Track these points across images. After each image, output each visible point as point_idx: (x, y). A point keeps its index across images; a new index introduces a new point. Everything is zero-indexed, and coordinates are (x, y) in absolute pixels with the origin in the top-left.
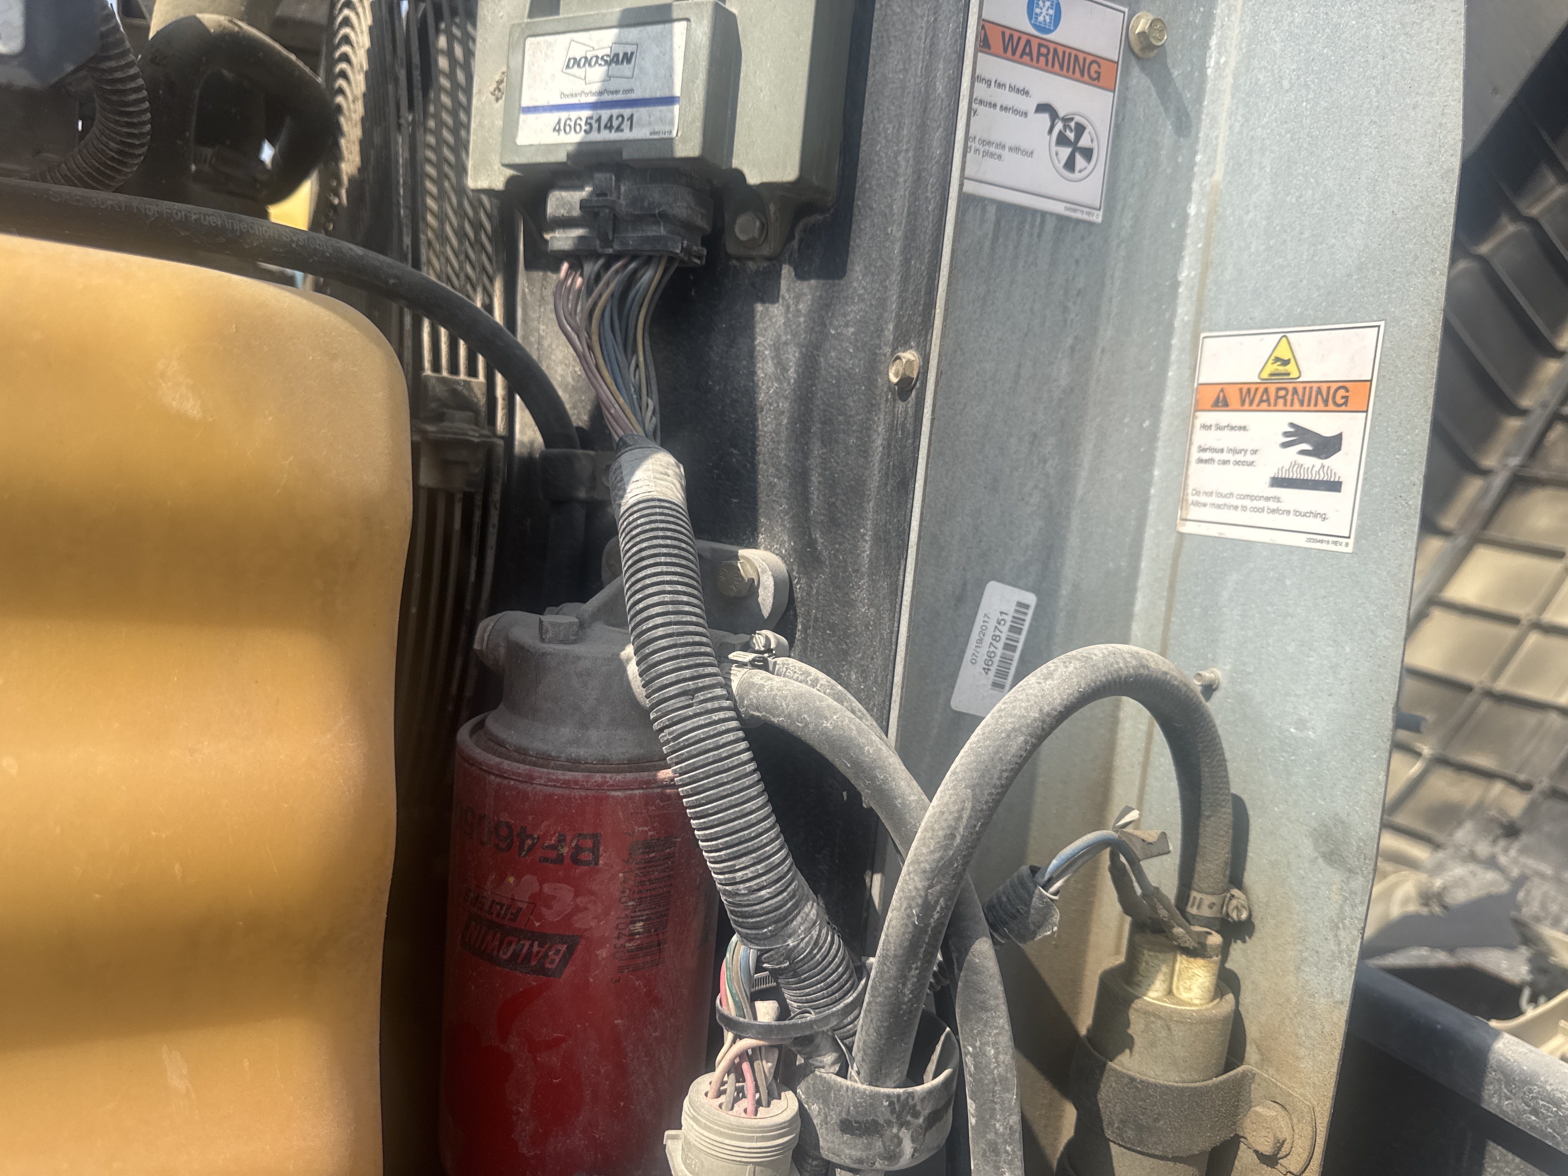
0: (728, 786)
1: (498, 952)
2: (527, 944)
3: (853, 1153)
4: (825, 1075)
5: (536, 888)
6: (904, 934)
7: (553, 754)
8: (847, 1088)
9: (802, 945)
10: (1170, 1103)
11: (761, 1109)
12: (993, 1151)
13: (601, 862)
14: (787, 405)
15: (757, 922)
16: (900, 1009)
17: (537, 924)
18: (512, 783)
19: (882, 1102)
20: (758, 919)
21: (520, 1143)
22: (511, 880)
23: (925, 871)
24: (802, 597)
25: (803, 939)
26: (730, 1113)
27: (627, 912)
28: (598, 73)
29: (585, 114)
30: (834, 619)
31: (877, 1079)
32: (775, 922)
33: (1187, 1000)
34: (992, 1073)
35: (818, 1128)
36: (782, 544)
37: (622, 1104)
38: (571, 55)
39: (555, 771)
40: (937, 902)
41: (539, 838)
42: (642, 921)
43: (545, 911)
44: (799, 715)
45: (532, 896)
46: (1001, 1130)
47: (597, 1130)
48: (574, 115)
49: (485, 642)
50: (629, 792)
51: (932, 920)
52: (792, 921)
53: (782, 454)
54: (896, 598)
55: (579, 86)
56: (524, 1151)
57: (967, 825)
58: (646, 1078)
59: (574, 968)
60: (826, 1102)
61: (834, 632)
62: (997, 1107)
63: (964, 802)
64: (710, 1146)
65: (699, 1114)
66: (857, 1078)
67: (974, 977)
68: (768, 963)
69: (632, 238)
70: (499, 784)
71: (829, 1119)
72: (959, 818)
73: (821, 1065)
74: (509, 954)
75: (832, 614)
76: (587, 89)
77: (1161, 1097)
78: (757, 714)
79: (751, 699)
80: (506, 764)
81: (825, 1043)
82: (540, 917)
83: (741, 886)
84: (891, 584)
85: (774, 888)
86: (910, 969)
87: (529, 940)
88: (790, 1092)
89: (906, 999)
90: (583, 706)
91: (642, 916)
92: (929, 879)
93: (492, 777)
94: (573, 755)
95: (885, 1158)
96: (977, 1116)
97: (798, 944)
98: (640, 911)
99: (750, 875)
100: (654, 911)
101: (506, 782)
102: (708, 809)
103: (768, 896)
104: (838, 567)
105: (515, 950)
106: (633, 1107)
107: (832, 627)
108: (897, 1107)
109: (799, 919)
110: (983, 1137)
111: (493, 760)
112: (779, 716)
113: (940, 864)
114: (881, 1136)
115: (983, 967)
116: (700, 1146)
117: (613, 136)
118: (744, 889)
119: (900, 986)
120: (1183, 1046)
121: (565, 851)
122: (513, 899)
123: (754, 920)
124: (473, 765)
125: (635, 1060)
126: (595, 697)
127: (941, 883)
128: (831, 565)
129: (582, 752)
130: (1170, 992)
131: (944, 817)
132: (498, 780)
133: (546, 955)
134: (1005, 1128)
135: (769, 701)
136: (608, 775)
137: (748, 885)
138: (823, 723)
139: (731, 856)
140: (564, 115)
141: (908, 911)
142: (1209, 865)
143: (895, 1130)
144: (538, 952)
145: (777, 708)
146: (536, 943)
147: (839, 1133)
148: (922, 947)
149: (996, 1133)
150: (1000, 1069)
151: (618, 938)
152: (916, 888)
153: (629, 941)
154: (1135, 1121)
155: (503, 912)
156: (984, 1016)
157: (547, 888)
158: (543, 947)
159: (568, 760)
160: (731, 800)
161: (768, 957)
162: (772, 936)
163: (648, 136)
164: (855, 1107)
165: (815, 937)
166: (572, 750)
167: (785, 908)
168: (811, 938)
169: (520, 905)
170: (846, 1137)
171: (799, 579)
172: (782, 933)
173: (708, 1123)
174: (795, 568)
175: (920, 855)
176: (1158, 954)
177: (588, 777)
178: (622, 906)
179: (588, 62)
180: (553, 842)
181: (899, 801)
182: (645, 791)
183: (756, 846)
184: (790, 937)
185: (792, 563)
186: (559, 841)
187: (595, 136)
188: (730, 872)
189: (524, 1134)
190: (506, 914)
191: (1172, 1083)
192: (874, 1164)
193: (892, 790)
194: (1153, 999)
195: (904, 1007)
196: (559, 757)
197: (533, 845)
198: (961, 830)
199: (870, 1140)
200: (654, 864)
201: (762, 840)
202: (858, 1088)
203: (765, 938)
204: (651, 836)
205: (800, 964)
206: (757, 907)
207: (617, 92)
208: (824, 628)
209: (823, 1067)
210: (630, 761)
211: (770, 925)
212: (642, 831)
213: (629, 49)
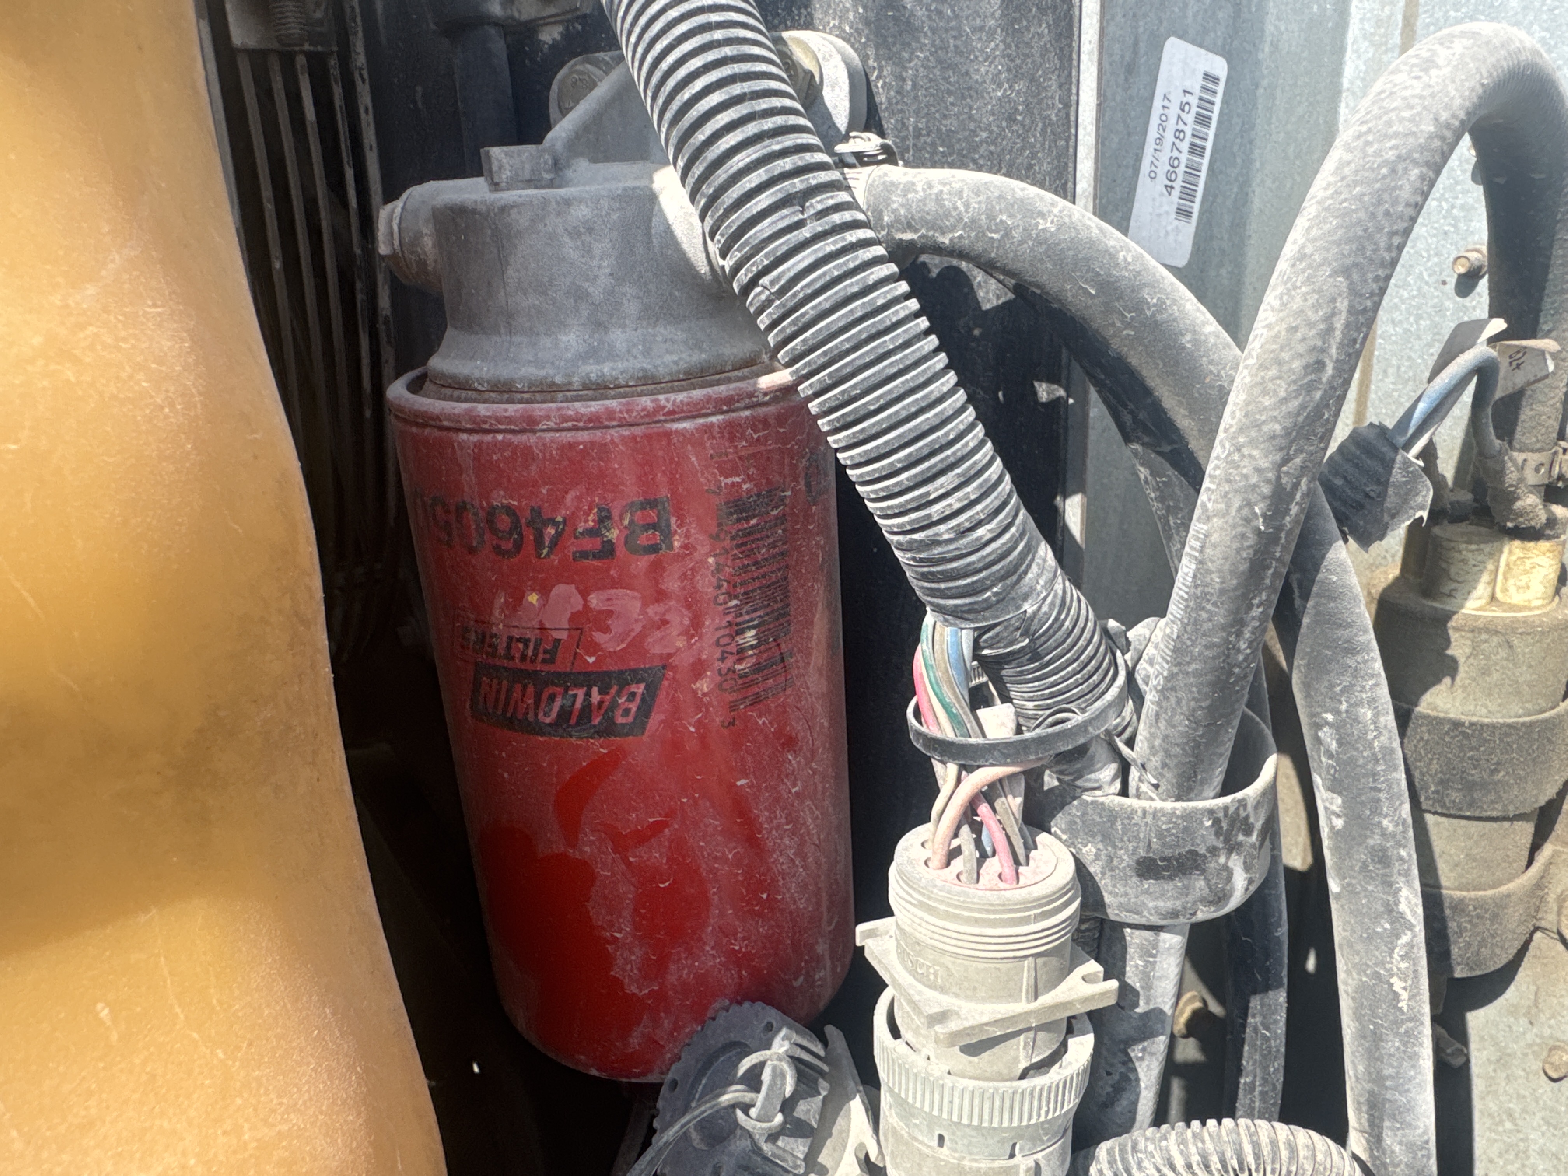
0: (898, 357)
1: (536, 715)
2: (581, 693)
3: (1161, 904)
4: (1101, 800)
5: (577, 603)
6: (1238, 551)
7: (558, 380)
8: (1145, 813)
9: (1045, 608)
10: (1515, 746)
11: (1022, 869)
12: (1380, 862)
13: (677, 544)
15: (973, 583)
16: (1230, 674)
17: (591, 660)
18: (500, 437)
19: (1202, 822)
20: (976, 578)
21: (627, 980)
22: (533, 598)
23: (1273, 437)
24: (889, 100)
25: (1045, 599)
26: (978, 886)
27: (729, 618)
30: (951, 124)
31: (1190, 789)
32: (1003, 578)
33: (1522, 603)
34: (1370, 746)
35: (1097, 879)
37: (765, 896)
39: (570, 404)
40: (1296, 486)
41: (565, 522)
42: (753, 627)
43: (600, 637)
44: (991, 217)
45: (574, 617)
46: (1391, 828)
47: (736, 940)
49: (396, 235)
50: (701, 421)
51: (1288, 519)
52: (1025, 573)
54: (1072, 40)
56: (634, 989)
57: (1342, 340)
58: (791, 852)
59: (662, 717)
60: (1107, 838)
61: (950, 146)
62: (1383, 796)
63: (1333, 300)
64: (960, 944)
65: (929, 898)
66: (1154, 796)
67: (1332, 605)
68: (990, 647)
70: (478, 445)
71: (1115, 863)
72: (1330, 330)
73: (1096, 785)
74: (554, 714)
75: (945, 117)
77: (1501, 741)
78: (908, 236)
79: (894, 211)
80: (483, 409)
82: (594, 648)
83: (942, 528)
84: (1057, 21)
85: (996, 521)
86: (1250, 607)
87: (583, 686)
88: (1045, 834)
89: (1241, 658)
90: (591, 290)
91: (752, 620)
92: (1281, 449)
93: (464, 436)
94: (593, 376)
95: (1211, 903)
96: (1345, 815)
97: (1040, 608)
98: (748, 613)
99: (957, 506)
100: (768, 610)
101: (488, 438)
102: (867, 403)
103: (990, 536)
104: (947, 31)
105: (562, 707)
106: (779, 897)
108: (1225, 826)
109: (1034, 568)
110: (1360, 844)
111: (459, 407)
112: (953, 228)
113: (1301, 419)
114: (1203, 872)
115: (1343, 586)
116: (941, 946)
118: (947, 531)
119: (1233, 638)
120: (1531, 667)
121: (613, 534)
122: (542, 629)
123: (968, 580)
124: (424, 426)
125: (774, 832)
126: (608, 271)
127: (1302, 452)
129: (607, 369)
130: (1493, 598)
131: (1299, 335)
132: (475, 438)
133: (614, 705)
134: (1397, 825)
135: (931, 206)
136: (662, 397)
137: (953, 523)
138: (1037, 224)
139: (920, 479)
141: (1245, 512)
142: (1541, 408)
143: (1222, 860)
144: (601, 703)
145: (947, 215)
146: (595, 690)
147: (1135, 880)
148: (1269, 568)
149: (1383, 835)
150: (1382, 738)
151: (723, 659)
152: (1258, 470)
153: (740, 661)
154: (1462, 778)
155: (530, 653)
156: (1352, 662)
157: (596, 601)
158: (608, 693)
159: (586, 387)
160: (907, 381)
161: (992, 638)
162: (998, 602)
164: (1160, 836)
165: (1060, 593)
166: (588, 368)
167: (1016, 553)
168: (1055, 596)
169: (556, 635)
170: (1147, 884)
171: (881, 69)
172: (1013, 594)
173: (951, 910)
174: (871, 52)
175: (1260, 412)
176: (1482, 546)
177: (628, 404)
178: (721, 608)
180: (591, 524)
181: (1188, 337)
182: (726, 417)
183: (959, 454)
184: (1025, 598)
185: (865, 45)
186: (601, 521)
188: (917, 509)
189: (629, 967)
190: (536, 655)
191: (1516, 720)
192: (1194, 914)
193: (1175, 320)
194: (1477, 610)
195: (1237, 670)
196: (570, 383)
197: (559, 534)
198: (1334, 351)
199: (1186, 882)
200: (758, 536)
201: (967, 444)
202: (1162, 810)
203: (988, 606)
204: (749, 491)
205: (1043, 639)
206: (973, 558)
208: (933, 144)
209: (1099, 788)
211: (994, 585)
212: (733, 483)
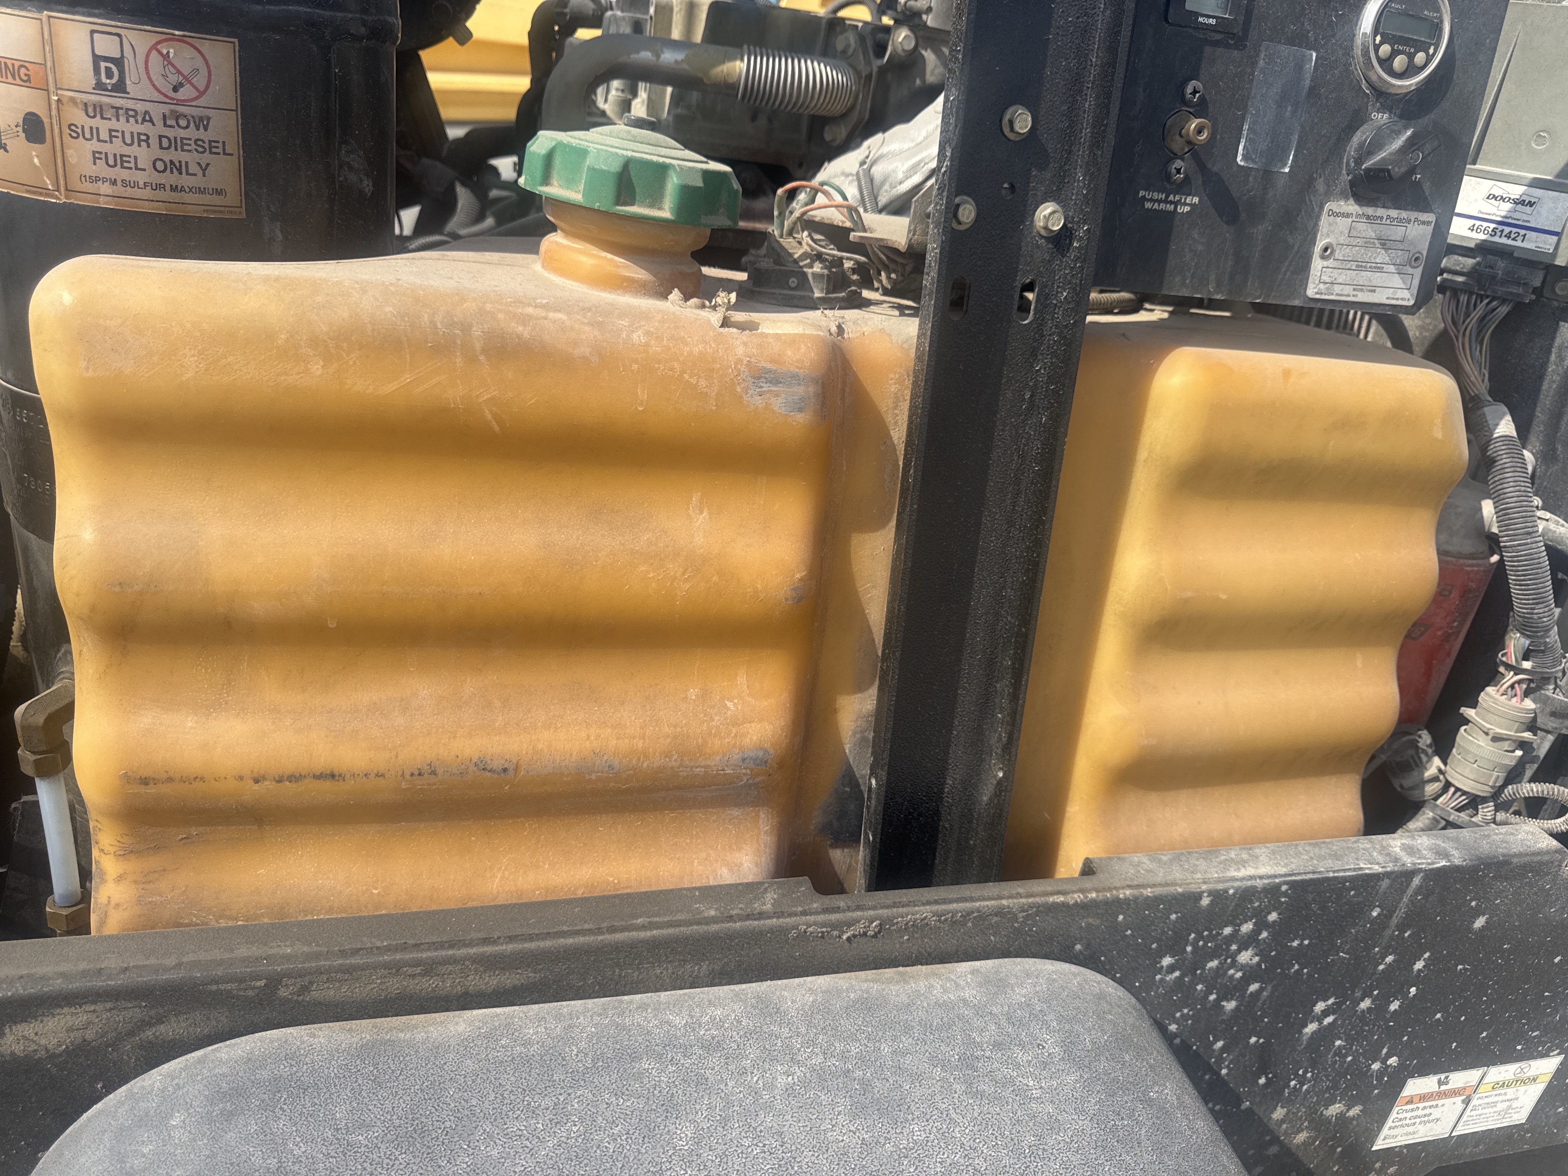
3: (1553, 725)
4: (1547, 693)
8: (1557, 699)
9: (1550, 642)
11: (1521, 703)
14: (1558, 378)
25: (1551, 640)
26: (1508, 703)
28: (1507, 206)
29: (1492, 226)
35: (1538, 714)
36: (1534, 447)
38: (1491, 192)
48: (1485, 224)
50: (1472, 568)
53: (1547, 402)
55: (1492, 210)
68: (1533, 647)
69: (1501, 290)
71: (1545, 710)
76: (1498, 213)
81: (1552, 681)
88: (1527, 698)
97: (1548, 642)
98: (1458, 618)
100: (1463, 618)
107: (1555, 493)
117: (1510, 242)
128: (1564, 462)
140: (1478, 223)
147: (1548, 718)
161: (1535, 645)
163: (1534, 248)
164: (1561, 706)
165: (1556, 640)
168: (1554, 640)
170: (1551, 720)
177: (1457, 560)
179: (1503, 199)
182: (1478, 568)
187: (1496, 239)
192: (1561, 731)
203: (1535, 637)
205: (1547, 649)
207: (1518, 220)
209: (1548, 690)
210: (1470, 554)
213: (1533, 200)
